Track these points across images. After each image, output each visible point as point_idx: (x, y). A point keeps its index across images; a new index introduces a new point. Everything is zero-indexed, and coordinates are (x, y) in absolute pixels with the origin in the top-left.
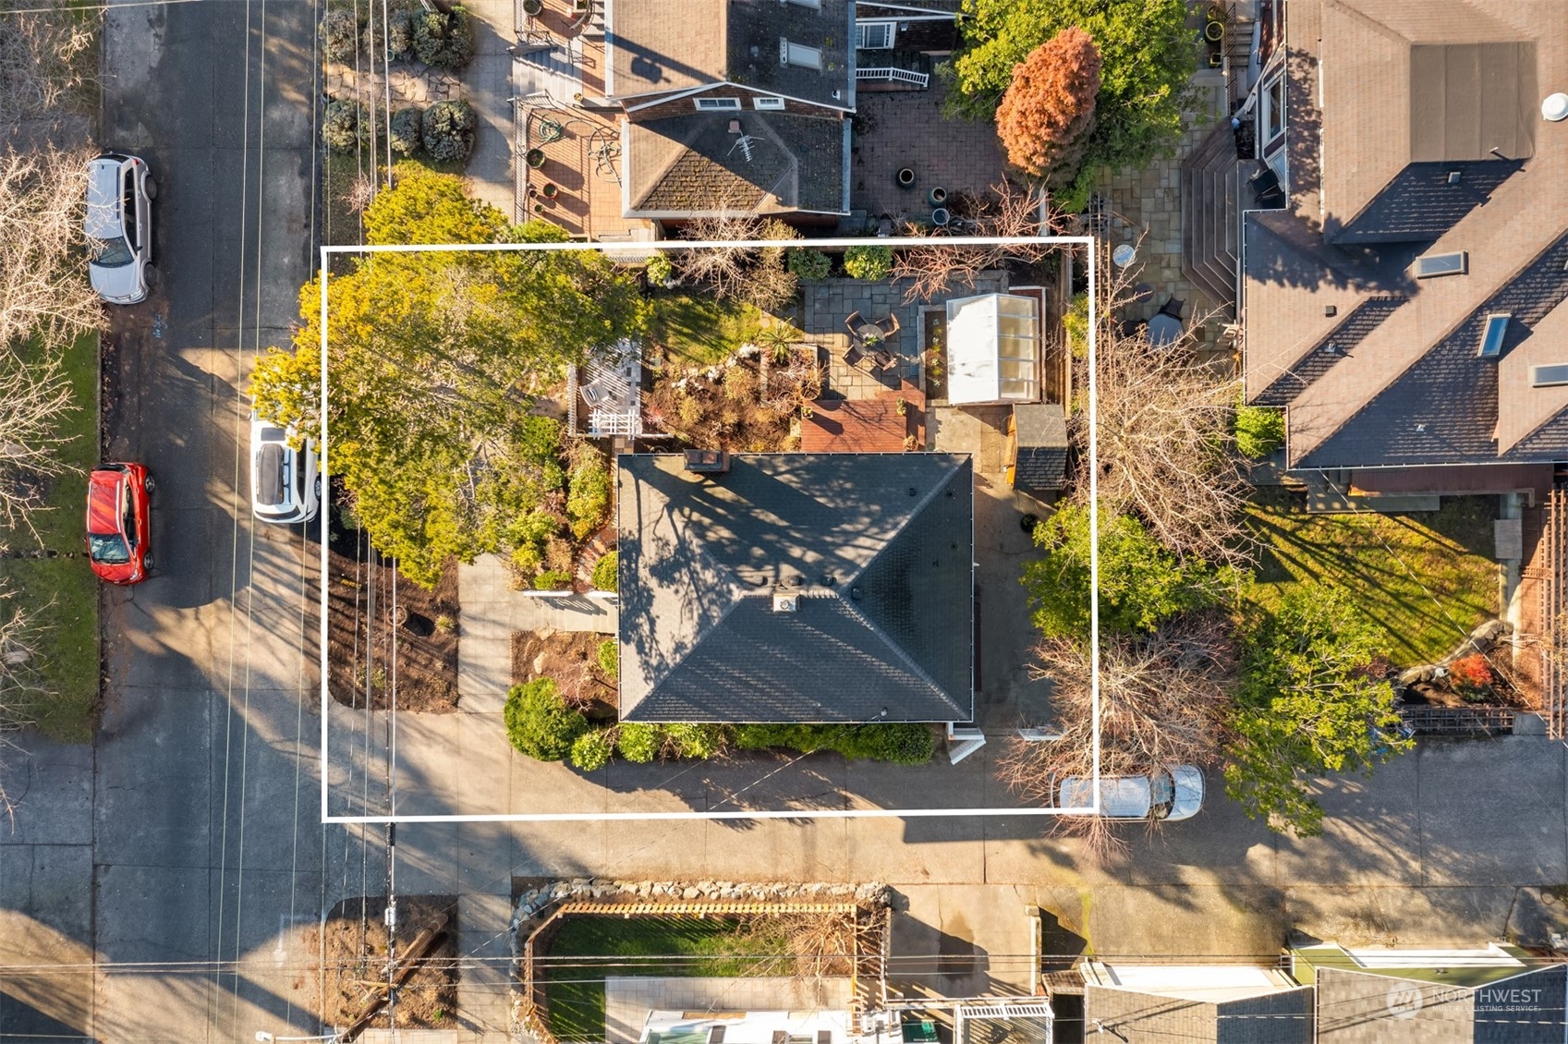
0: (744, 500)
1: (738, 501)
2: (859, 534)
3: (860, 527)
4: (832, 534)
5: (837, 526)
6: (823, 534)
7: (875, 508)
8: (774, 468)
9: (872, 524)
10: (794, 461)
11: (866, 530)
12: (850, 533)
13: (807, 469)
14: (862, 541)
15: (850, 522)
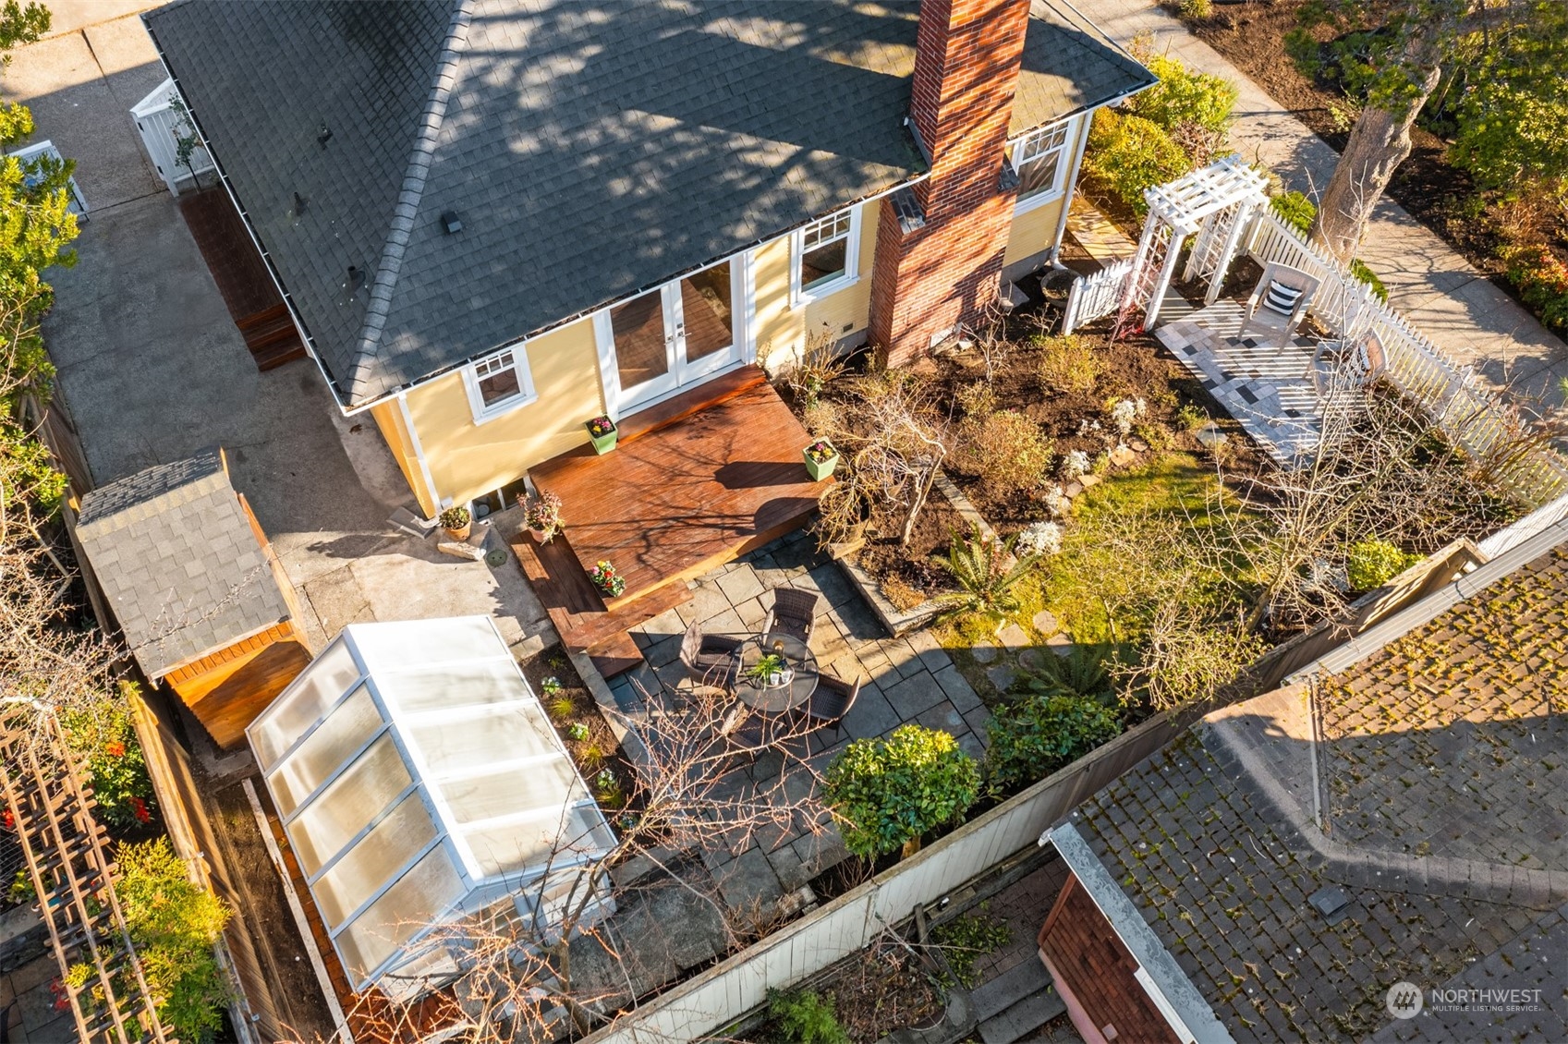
0: (836, 57)
1: (849, 51)
2: (531, 55)
3: (535, 76)
4: (595, 34)
5: (593, 62)
6: (614, 26)
7: (525, 145)
8: (815, 172)
9: (509, 95)
10: (778, 207)
11: (518, 72)
12: (551, 52)
13: (736, 201)
14: (514, 36)
15: (564, 82)
